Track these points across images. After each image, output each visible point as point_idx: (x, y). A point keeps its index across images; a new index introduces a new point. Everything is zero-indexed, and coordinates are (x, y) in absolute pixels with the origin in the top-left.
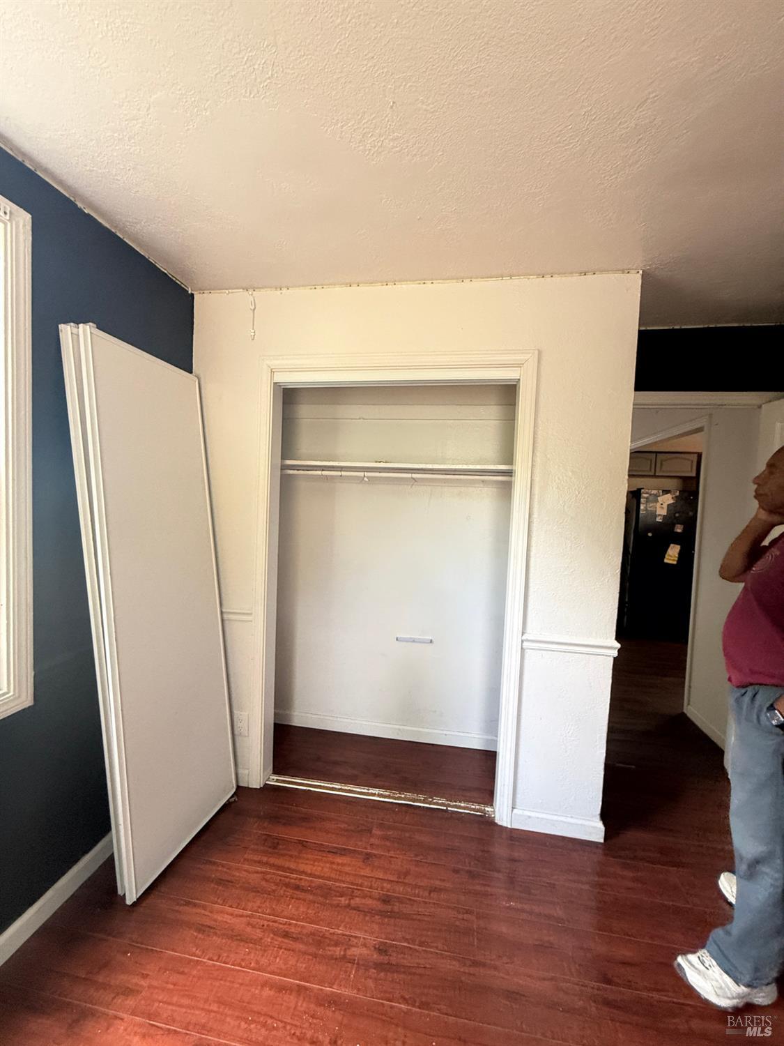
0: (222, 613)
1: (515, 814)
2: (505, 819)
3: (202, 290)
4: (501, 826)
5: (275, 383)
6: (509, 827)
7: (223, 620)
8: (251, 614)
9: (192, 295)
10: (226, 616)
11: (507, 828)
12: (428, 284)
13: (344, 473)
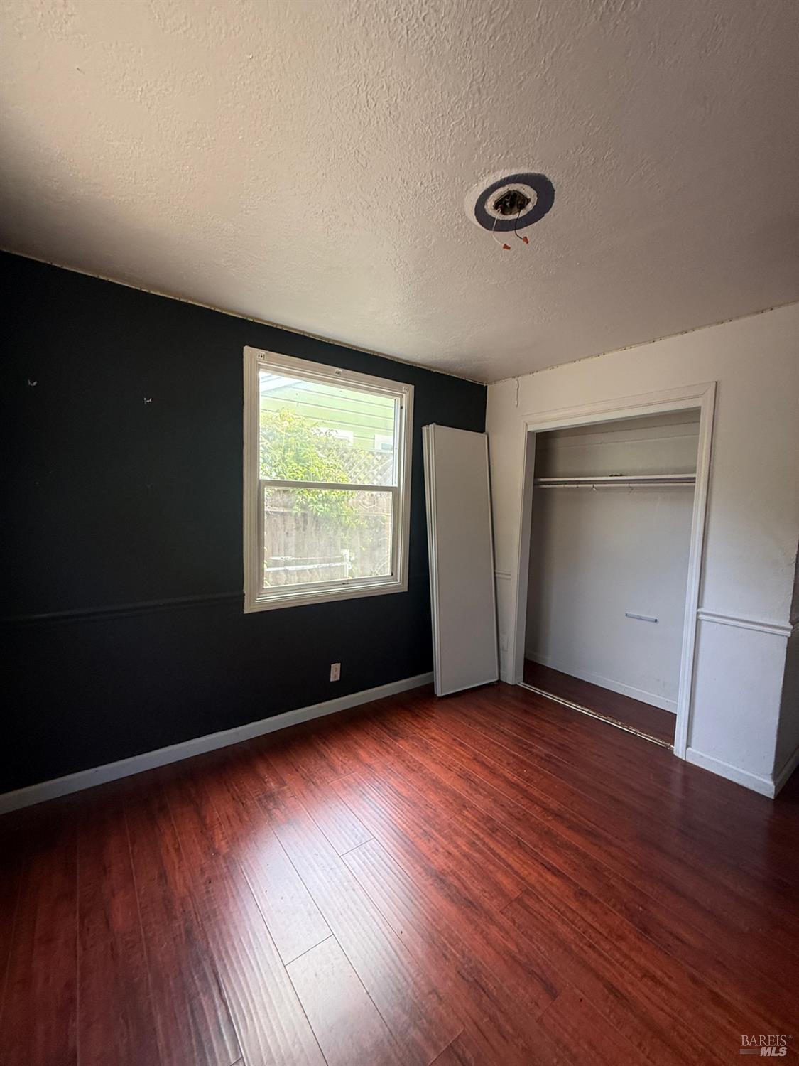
0: (495, 573)
1: (690, 752)
2: (680, 752)
3: (491, 383)
4: (677, 757)
5: (529, 432)
6: (684, 759)
7: (495, 578)
8: (510, 575)
9: (486, 387)
10: (497, 575)
11: (681, 760)
12: (628, 350)
13: (579, 486)
